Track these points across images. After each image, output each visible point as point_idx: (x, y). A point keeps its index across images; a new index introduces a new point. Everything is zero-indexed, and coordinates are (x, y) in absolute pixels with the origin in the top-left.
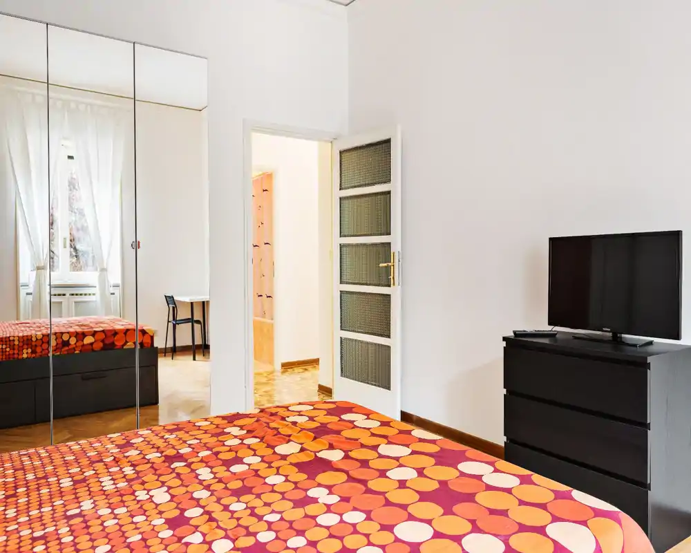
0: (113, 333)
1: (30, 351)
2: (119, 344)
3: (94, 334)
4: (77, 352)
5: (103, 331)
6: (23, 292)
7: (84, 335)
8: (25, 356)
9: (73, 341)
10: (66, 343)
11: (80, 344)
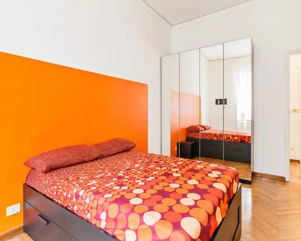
0: (244, 137)
1: (216, 138)
2: (246, 141)
3: (238, 136)
4: (232, 141)
5: (241, 136)
6: (238, 123)
7: (235, 136)
8: (215, 139)
9: (231, 138)
10: (229, 138)
11: (233, 139)
